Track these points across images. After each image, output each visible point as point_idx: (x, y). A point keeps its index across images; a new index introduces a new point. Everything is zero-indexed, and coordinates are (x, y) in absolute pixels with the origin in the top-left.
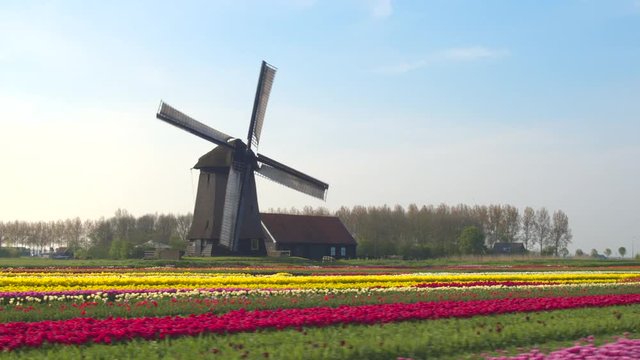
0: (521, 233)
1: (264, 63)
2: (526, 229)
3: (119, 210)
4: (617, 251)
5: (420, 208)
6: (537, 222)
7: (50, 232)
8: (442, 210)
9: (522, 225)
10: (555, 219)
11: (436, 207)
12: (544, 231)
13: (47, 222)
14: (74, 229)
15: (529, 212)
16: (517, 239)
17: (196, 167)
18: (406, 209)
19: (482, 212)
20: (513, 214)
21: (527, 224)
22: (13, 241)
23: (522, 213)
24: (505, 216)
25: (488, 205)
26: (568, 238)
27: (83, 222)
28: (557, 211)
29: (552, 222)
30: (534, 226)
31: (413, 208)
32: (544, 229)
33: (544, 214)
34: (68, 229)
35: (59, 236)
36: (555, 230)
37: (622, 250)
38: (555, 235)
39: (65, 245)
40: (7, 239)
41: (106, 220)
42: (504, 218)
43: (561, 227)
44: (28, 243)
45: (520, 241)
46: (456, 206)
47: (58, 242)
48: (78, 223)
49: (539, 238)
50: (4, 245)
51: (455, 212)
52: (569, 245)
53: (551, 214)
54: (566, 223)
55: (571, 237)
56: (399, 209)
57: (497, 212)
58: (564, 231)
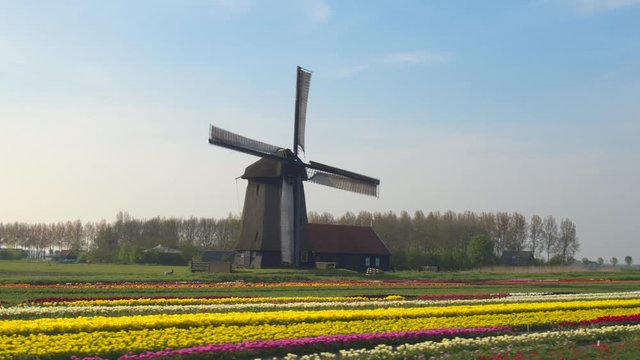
0: (528, 241)
1: (299, 68)
2: (533, 237)
3: (121, 213)
4: (623, 259)
5: (426, 215)
6: (544, 230)
7: (50, 234)
8: (449, 217)
9: (529, 232)
10: (562, 228)
11: (443, 214)
12: (551, 239)
13: (47, 224)
14: (74, 232)
15: (536, 220)
16: (524, 247)
17: (243, 177)
18: (412, 216)
19: (488, 220)
20: (520, 221)
21: (534, 232)
22: (13, 243)
23: (529, 221)
24: (512, 223)
25: (495, 213)
26: (575, 247)
27: (83, 225)
28: (565, 220)
29: (559, 230)
30: (541, 235)
31: (419, 215)
32: (551, 238)
33: (551, 223)
34: (69, 231)
35: (60, 239)
36: (563, 239)
37: (629, 259)
38: (563, 243)
39: (65, 248)
40: (6, 241)
41: (107, 223)
42: (512, 226)
43: (569, 236)
44: (27, 245)
45: (527, 250)
46: (462, 213)
47: (59, 244)
48: (79, 225)
49: (546, 246)
50: (4, 247)
51: (462, 219)
52: (576, 253)
53: (558, 223)
54: (574, 231)
55: (578, 245)
56: (405, 215)
57: (504, 219)
58: (572, 239)
